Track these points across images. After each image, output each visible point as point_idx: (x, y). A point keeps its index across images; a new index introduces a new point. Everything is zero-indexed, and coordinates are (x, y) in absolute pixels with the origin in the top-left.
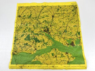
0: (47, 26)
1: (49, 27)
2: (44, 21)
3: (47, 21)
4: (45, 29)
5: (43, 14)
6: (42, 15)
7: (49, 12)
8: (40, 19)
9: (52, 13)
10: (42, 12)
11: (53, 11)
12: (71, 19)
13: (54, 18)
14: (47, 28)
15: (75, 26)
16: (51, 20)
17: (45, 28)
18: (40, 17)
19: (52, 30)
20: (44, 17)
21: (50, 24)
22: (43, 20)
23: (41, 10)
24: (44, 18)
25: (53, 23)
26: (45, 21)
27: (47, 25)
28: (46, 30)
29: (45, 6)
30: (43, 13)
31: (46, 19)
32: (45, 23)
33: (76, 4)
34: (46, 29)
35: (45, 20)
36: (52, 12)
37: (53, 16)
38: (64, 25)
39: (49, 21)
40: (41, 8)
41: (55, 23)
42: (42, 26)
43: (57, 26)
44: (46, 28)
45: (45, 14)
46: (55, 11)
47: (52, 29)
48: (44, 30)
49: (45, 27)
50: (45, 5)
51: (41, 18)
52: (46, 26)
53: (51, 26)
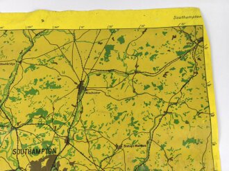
1: (59, 145)
4: (36, 158)
5: (31, 75)
6: (26, 79)
7: (63, 66)
8: (13, 99)
9: (79, 71)
10: (25, 66)
11: (84, 56)
12: (171, 105)
13: (86, 98)
14: (48, 149)
15: (192, 140)
16: (72, 109)
17: (37, 152)
18: (14, 93)
19: (72, 164)
20: (33, 92)
21: (65, 128)
22: (31, 111)
23: (22, 54)
24: (36, 98)
25: (79, 126)
28: (44, 164)
29: (43, 33)
30: (33, 67)
31: (43, 100)
32: (40, 125)
33: (197, 22)
34: (42, 160)
35: (38, 106)
36: (77, 64)
37: (81, 88)
38: (135, 133)
39: (62, 113)
40: (22, 43)
41: (88, 125)
42: (24, 141)
43: (102, 142)
44: (44, 154)
45: (42, 72)
46: (93, 56)
48: (32, 163)
49: (40, 147)
50: (43, 26)
51: (21, 96)
52: (44, 143)
53: (67, 142)
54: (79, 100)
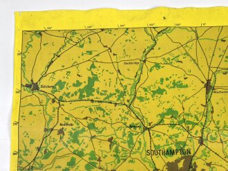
0: (185, 144)
1: (193, 145)
2: (162, 116)
3: (180, 111)
4: (172, 159)
5: (157, 74)
6: (152, 78)
8: (141, 99)
9: (205, 69)
11: (209, 54)
13: (215, 98)
14: (182, 150)
16: (202, 109)
17: (170, 153)
18: (141, 93)
19: (209, 165)
20: (160, 91)
21: (198, 128)
22: (161, 111)
23: (146, 53)
24: (164, 97)
25: (212, 126)
26: (172, 113)
27: (181, 139)
28: (181, 165)
30: (157, 66)
32: (172, 125)
34: (178, 161)
36: (202, 62)
37: (209, 87)
39: (193, 113)
40: (144, 41)
41: (221, 125)
44: (179, 155)
45: (167, 71)
46: (218, 53)
47: (212, 158)
48: (168, 164)
49: (174, 148)
51: (149, 96)
52: (177, 143)
53: (201, 143)
54: (208, 100)
